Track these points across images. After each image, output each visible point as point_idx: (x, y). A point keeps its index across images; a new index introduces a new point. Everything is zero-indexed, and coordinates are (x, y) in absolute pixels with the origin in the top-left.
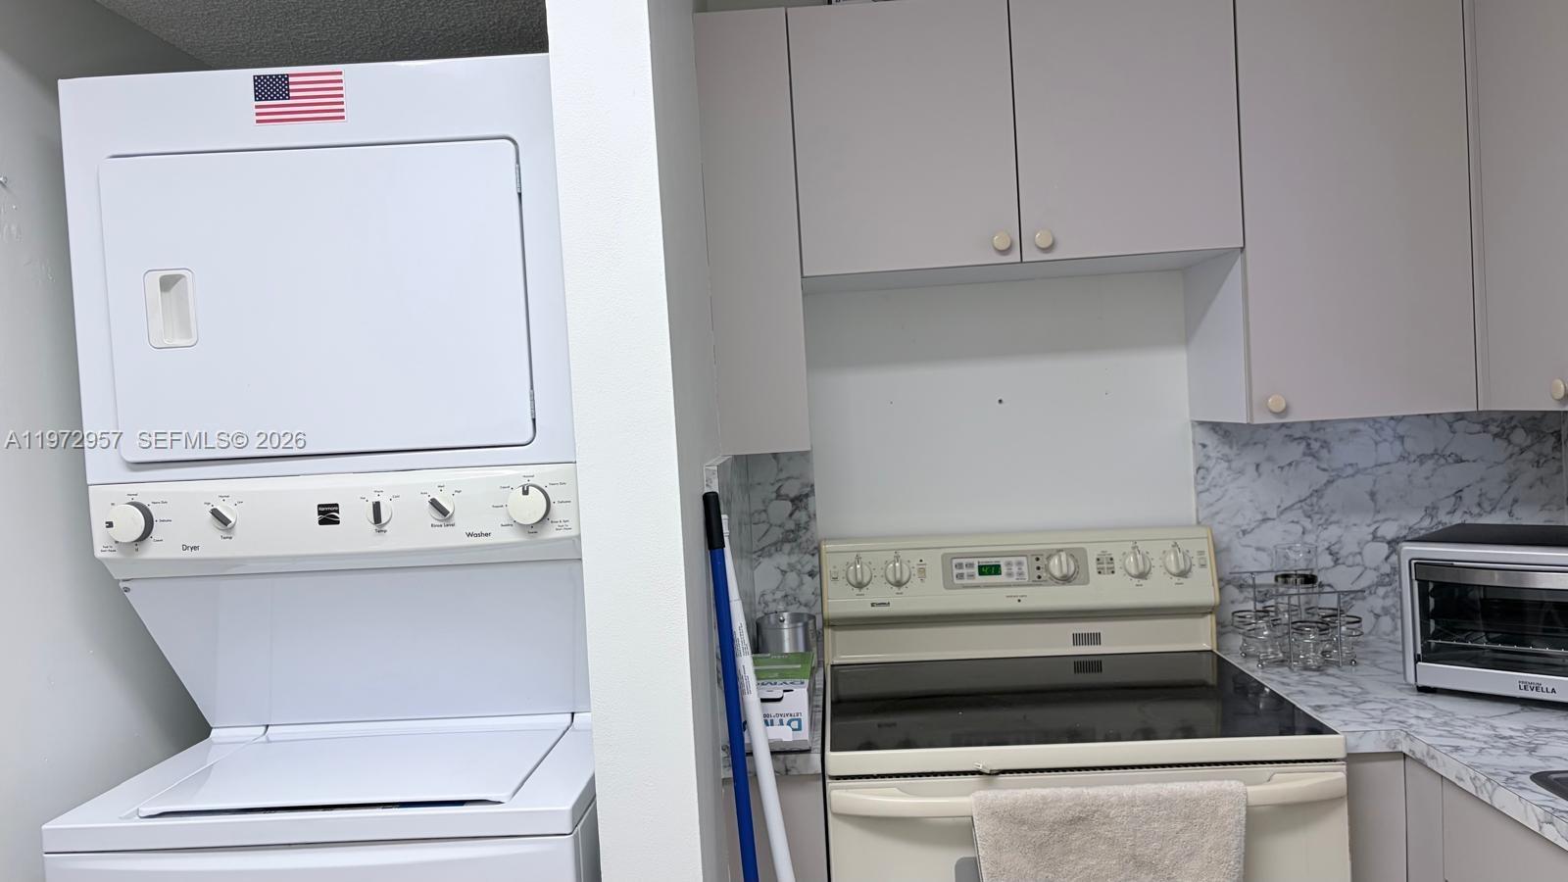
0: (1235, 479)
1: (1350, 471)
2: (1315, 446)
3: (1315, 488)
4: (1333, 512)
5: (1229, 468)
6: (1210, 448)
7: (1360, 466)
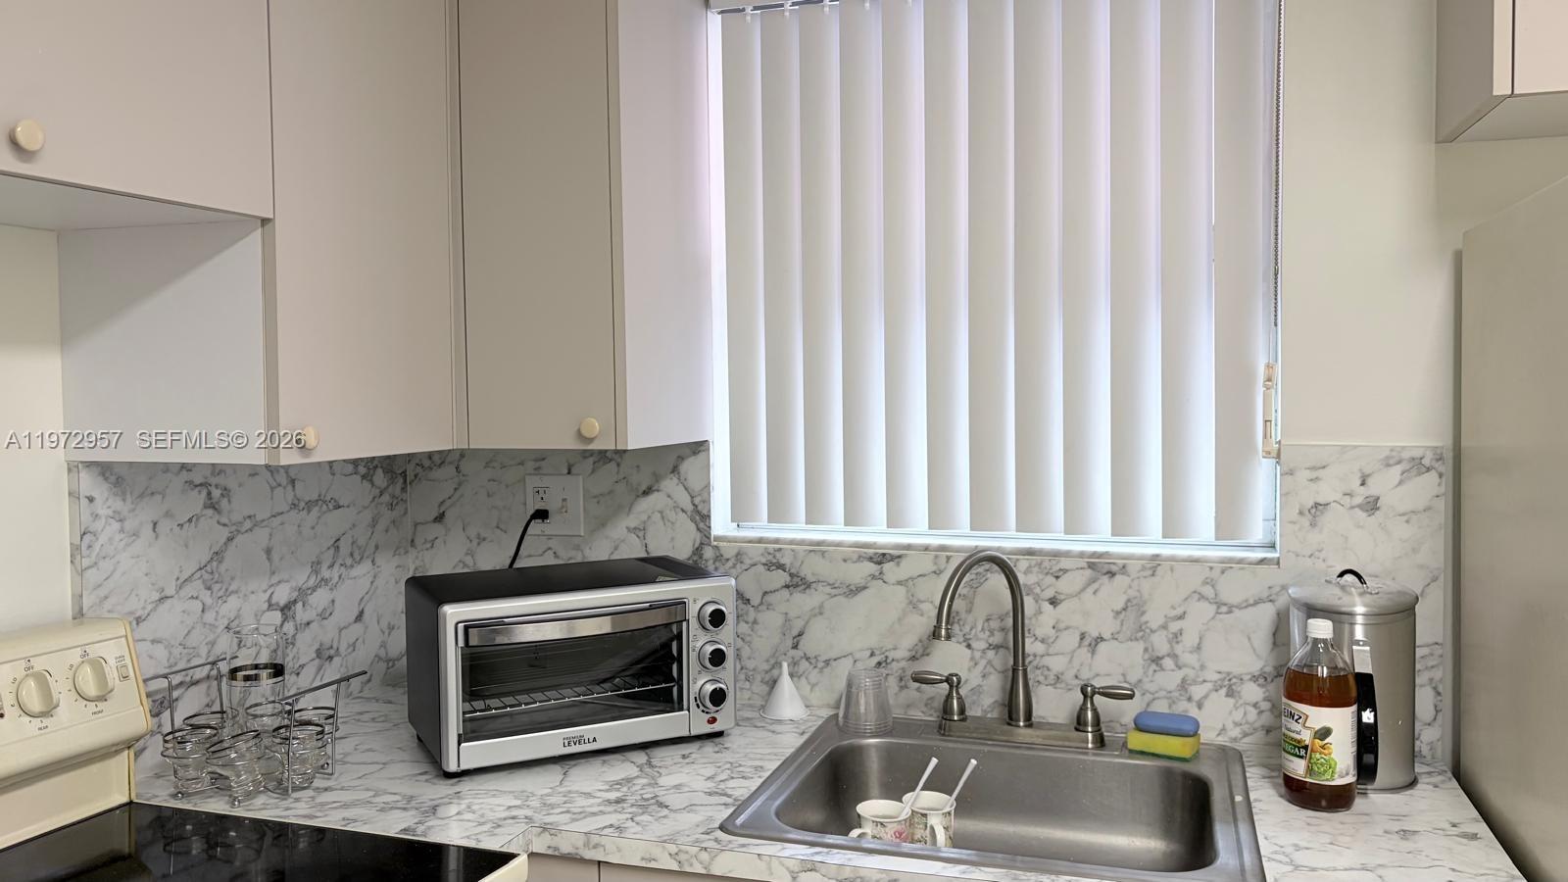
0: (128, 545)
1: (248, 524)
2: (216, 493)
3: (216, 548)
4: (233, 579)
5: (122, 531)
6: (99, 501)
7: (259, 518)
